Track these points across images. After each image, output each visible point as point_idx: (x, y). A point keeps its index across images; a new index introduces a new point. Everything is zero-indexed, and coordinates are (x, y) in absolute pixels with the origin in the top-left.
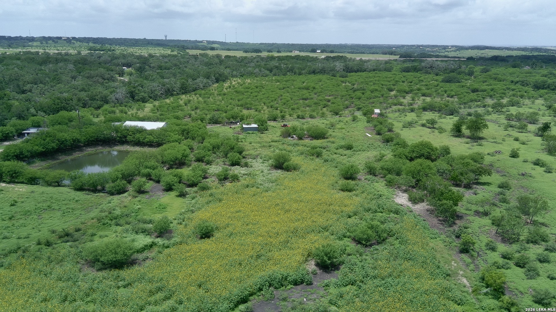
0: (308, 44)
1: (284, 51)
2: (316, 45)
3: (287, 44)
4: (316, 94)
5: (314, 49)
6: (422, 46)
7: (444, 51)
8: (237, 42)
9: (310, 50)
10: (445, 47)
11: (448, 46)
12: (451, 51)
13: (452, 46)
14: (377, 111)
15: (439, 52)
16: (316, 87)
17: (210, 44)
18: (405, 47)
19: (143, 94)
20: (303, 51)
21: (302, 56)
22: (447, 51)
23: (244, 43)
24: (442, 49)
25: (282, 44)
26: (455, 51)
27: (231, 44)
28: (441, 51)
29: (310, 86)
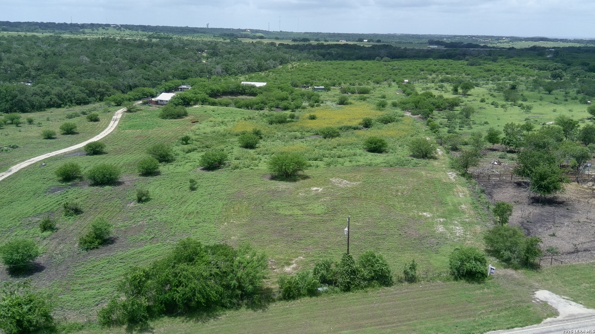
0: (354, 34)
1: (331, 40)
2: (363, 35)
3: (332, 34)
4: (363, 72)
5: (361, 39)
6: (474, 36)
7: (496, 42)
8: (281, 31)
9: (357, 39)
10: (498, 38)
11: (503, 37)
12: (503, 42)
13: (507, 37)
14: (406, 81)
15: (491, 43)
16: (363, 68)
17: (254, 33)
18: (457, 38)
19: (233, 69)
20: (350, 41)
21: (350, 45)
22: (500, 42)
23: (288, 32)
24: (496, 40)
25: (327, 33)
26: (508, 42)
27: (274, 33)
28: (493, 42)
29: (358, 67)
